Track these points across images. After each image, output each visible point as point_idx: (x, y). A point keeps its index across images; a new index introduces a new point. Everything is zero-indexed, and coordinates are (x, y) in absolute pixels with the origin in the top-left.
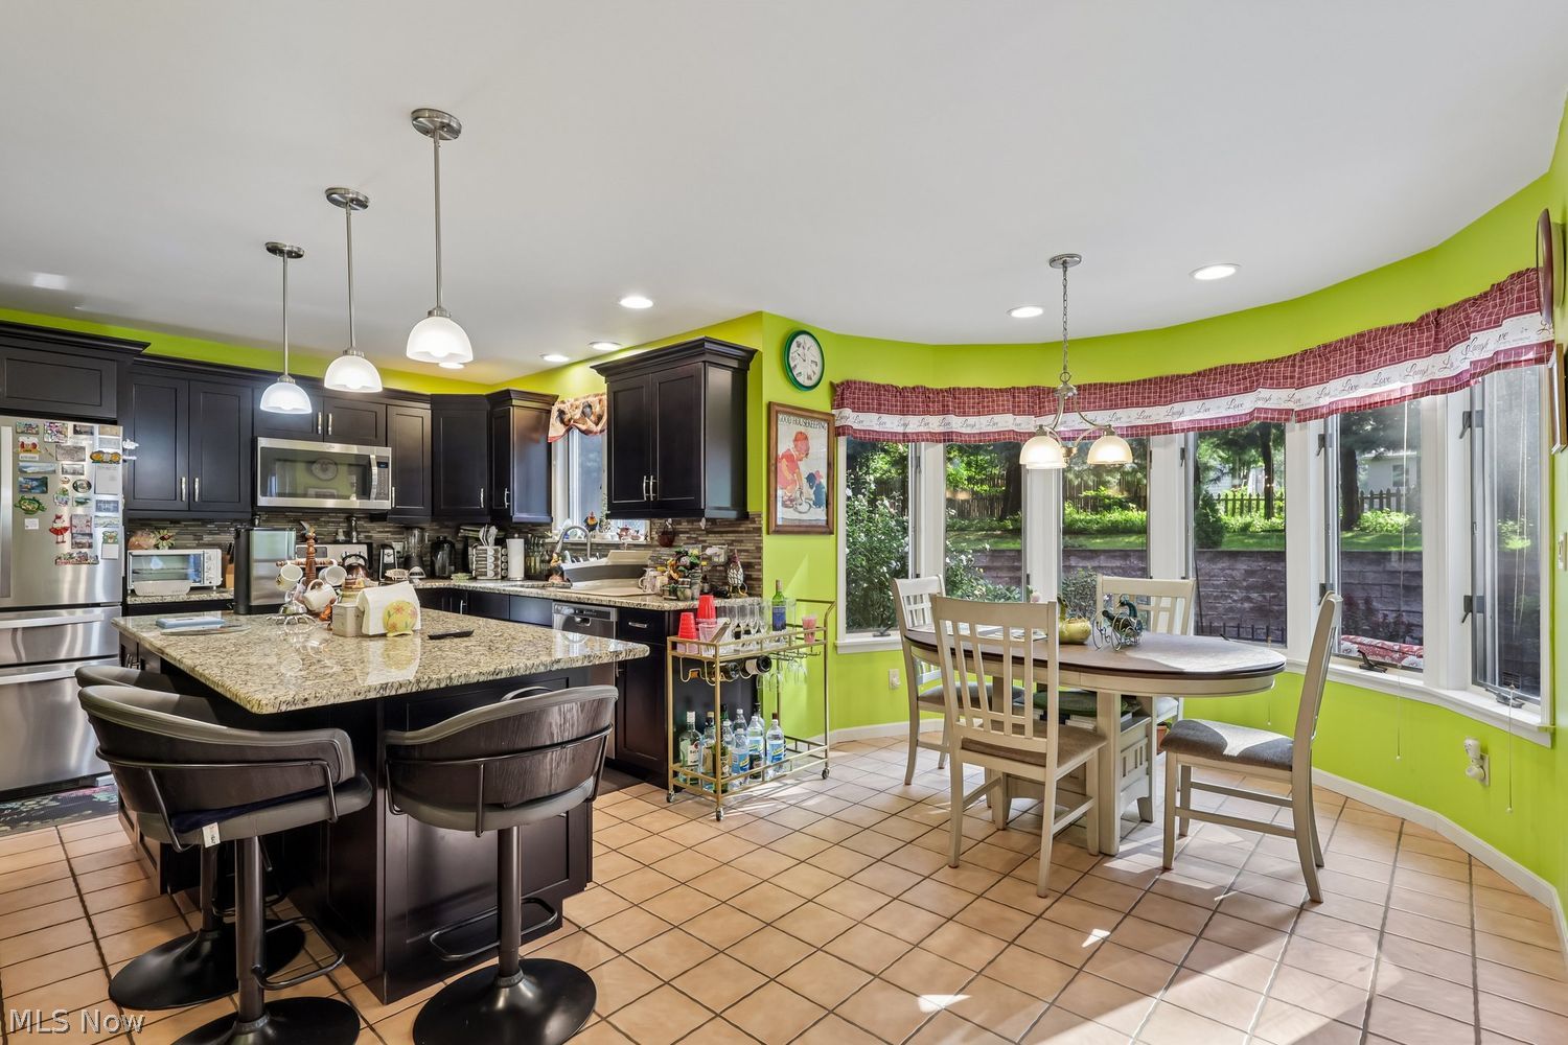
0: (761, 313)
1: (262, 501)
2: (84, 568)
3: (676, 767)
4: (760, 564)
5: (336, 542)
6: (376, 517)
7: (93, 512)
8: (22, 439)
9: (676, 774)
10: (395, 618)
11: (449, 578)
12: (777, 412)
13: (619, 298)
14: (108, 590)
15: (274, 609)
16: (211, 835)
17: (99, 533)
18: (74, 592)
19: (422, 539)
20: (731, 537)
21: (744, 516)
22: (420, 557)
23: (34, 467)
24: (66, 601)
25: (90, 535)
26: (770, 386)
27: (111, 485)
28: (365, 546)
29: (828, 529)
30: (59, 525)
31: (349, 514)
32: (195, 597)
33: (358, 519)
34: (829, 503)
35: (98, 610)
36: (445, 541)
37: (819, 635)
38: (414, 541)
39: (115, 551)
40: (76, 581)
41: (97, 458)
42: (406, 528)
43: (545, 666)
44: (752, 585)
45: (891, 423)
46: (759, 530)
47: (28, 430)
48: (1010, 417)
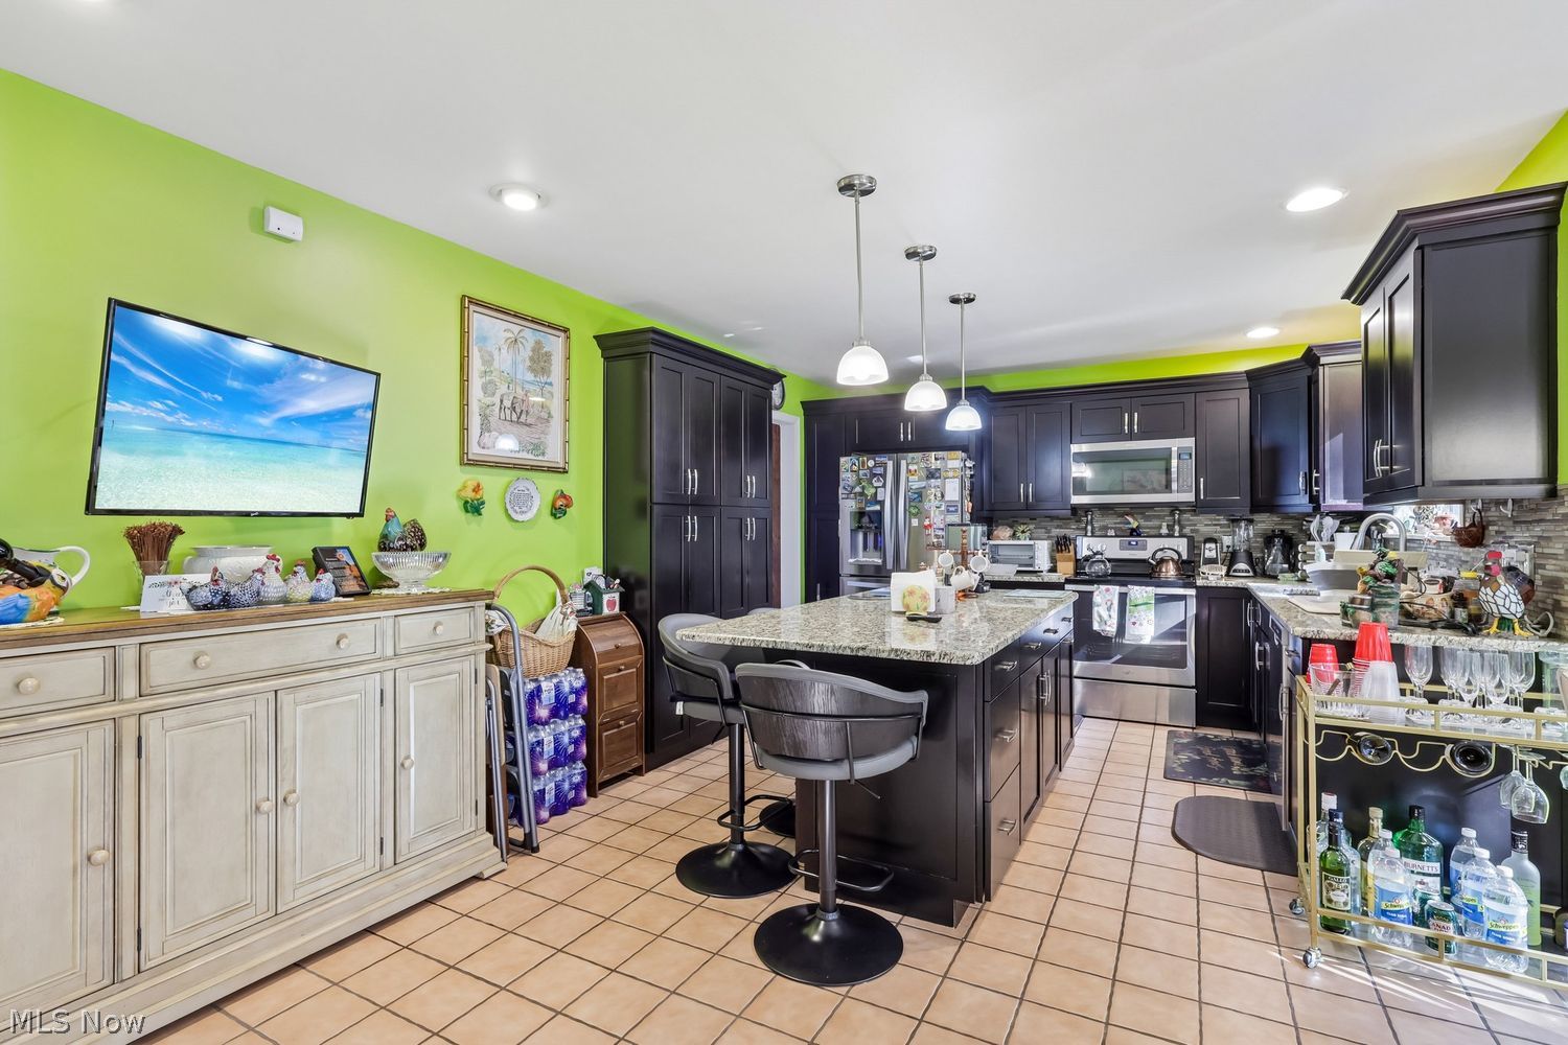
8: (910, 467)
19: (1248, 533)
20: (1538, 530)
21: (1552, 494)
22: (1249, 552)
23: (915, 486)
27: (953, 494)
30: (927, 523)
32: (1020, 578)
33: (1182, 511)
43: (852, 651)
47: (912, 462)
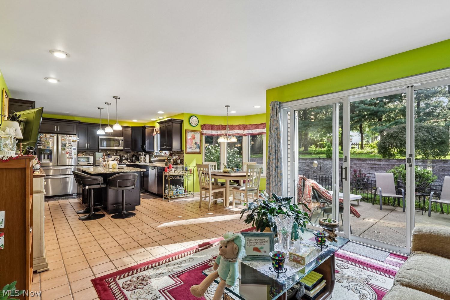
0: (184, 113)
1: (100, 148)
2: (70, 159)
3: (165, 194)
4: (184, 159)
5: (114, 155)
6: (121, 150)
7: (72, 150)
8: (62, 138)
9: (164, 195)
10: (114, 166)
11: (135, 162)
12: (187, 131)
13: (158, 112)
14: (74, 163)
15: (98, 165)
16: (87, 187)
17: (73, 153)
18: (69, 163)
19: (130, 155)
20: (180, 154)
21: (182, 151)
22: (130, 158)
23: (63, 143)
24: (67, 165)
25: (72, 154)
26: (186, 126)
27: (75, 145)
28: (119, 156)
29: (200, 153)
30: (67, 152)
31: (116, 150)
32: (88, 165)
33: (118, 151)
34: (200, 148)
35: (73, 166)
36: (135, 155)
37: (192, 172)
38: (129, 155)
39: (76, 156)
40: (69, 161)
41: (73, 141)
42: (127, 152)
44: (182, 163)
45: (214, 132)
46: (184, 153)
47: (63, 137)
48: (238, 131)
